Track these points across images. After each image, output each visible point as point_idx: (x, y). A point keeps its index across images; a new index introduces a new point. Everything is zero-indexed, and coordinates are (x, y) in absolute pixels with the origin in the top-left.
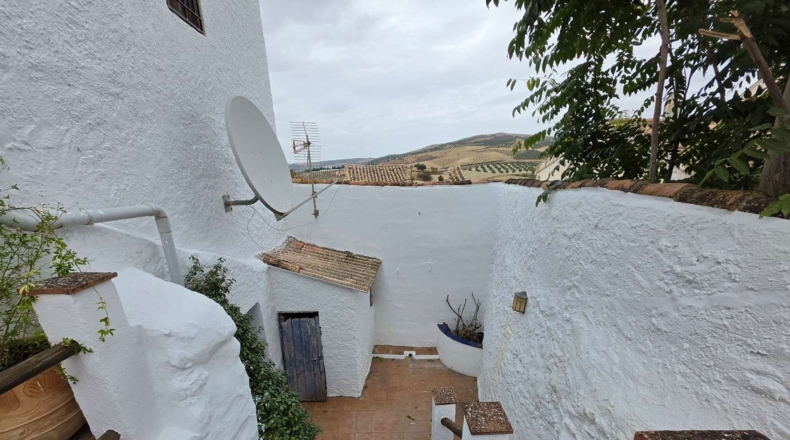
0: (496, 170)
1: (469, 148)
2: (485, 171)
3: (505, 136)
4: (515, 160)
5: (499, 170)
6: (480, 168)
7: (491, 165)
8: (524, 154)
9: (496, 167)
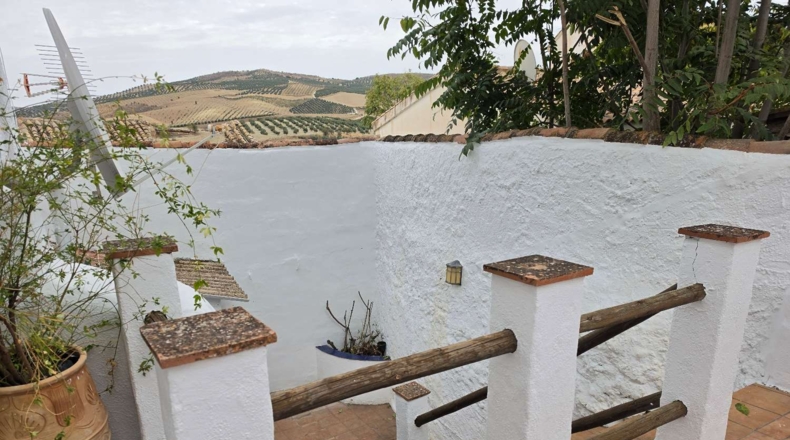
0: (267, 130)
1: (213, 92)
3: (269, 74)
4: (292, 114)
5: (272, 129)
7: (257, 122)
8: (305, 104)
9: (267, 125)
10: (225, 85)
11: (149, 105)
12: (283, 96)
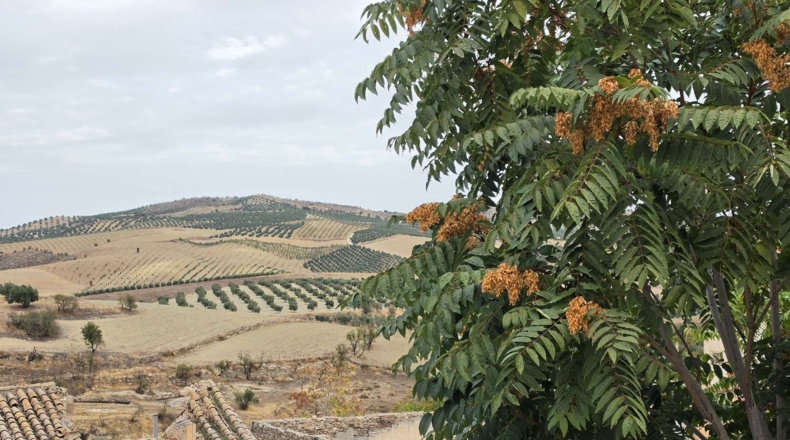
0: (260, 302)
1: (170, 233)
2: (229, 306)
3: (273, 203)
4: (309, 274)
5: (269, 301)
6: (210, 296)
7: (244, 289)
8: (332, 255)
9: (260, 293)
10: (194, 221)
11: (55, 253)
12: (295, 241)
